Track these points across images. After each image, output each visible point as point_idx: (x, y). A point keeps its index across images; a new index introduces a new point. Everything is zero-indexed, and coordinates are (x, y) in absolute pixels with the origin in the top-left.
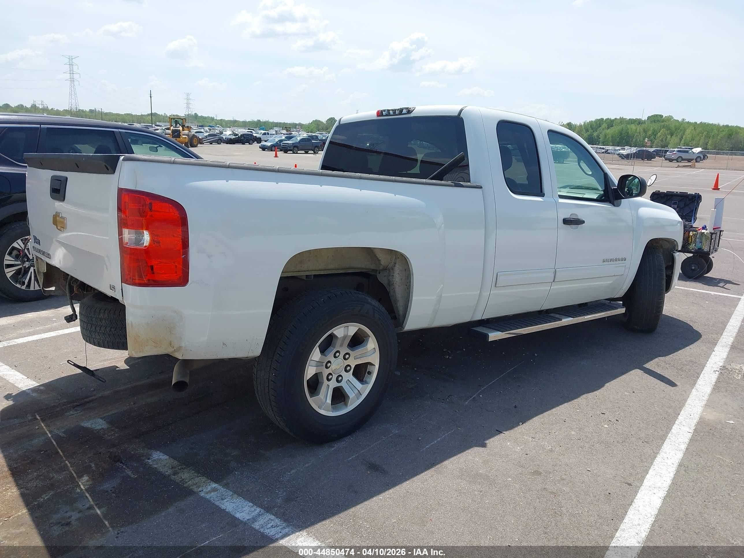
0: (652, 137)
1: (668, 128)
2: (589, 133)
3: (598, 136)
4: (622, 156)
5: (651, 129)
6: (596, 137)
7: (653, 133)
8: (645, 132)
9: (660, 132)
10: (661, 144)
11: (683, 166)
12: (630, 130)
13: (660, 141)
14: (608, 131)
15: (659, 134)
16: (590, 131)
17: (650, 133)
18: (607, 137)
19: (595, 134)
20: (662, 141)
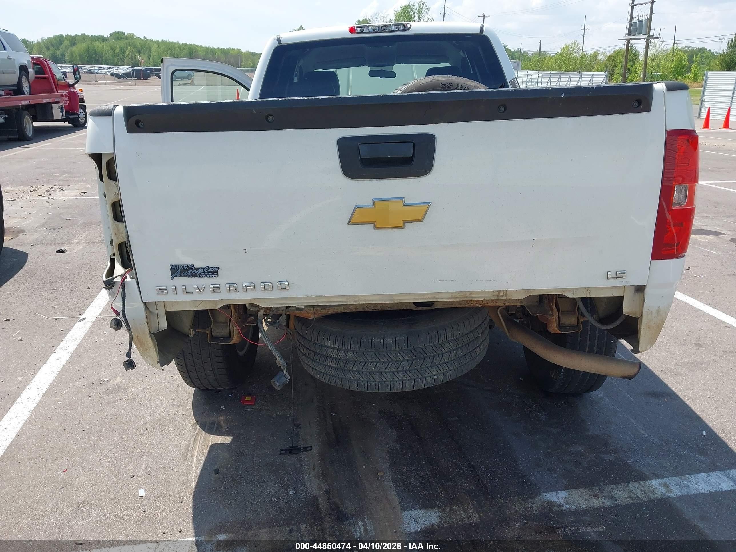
0: (121, 55)
1: (135, 47)
2: (51, 51)
3: (63, 55)
4: (118, 76)
5: (118, 46)
6: (60, 56)
7: (121, 50)
8: (112, 50)
9: (127, 50)
10: (131, 63)
11: (184, 84)
12: (96, 47)
13: (130, 60)
14: (74, 49)
15: (127, 52)
16: (52, 49)
17: (118, 50)
18: (75, 55)
19: (58, 53)
20: (132, 59)
